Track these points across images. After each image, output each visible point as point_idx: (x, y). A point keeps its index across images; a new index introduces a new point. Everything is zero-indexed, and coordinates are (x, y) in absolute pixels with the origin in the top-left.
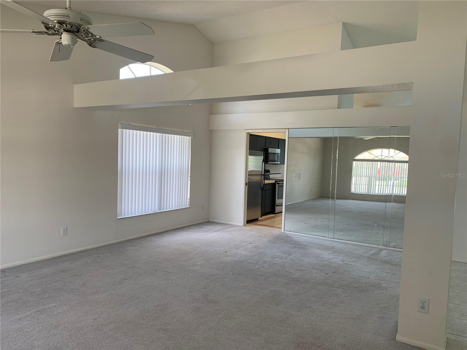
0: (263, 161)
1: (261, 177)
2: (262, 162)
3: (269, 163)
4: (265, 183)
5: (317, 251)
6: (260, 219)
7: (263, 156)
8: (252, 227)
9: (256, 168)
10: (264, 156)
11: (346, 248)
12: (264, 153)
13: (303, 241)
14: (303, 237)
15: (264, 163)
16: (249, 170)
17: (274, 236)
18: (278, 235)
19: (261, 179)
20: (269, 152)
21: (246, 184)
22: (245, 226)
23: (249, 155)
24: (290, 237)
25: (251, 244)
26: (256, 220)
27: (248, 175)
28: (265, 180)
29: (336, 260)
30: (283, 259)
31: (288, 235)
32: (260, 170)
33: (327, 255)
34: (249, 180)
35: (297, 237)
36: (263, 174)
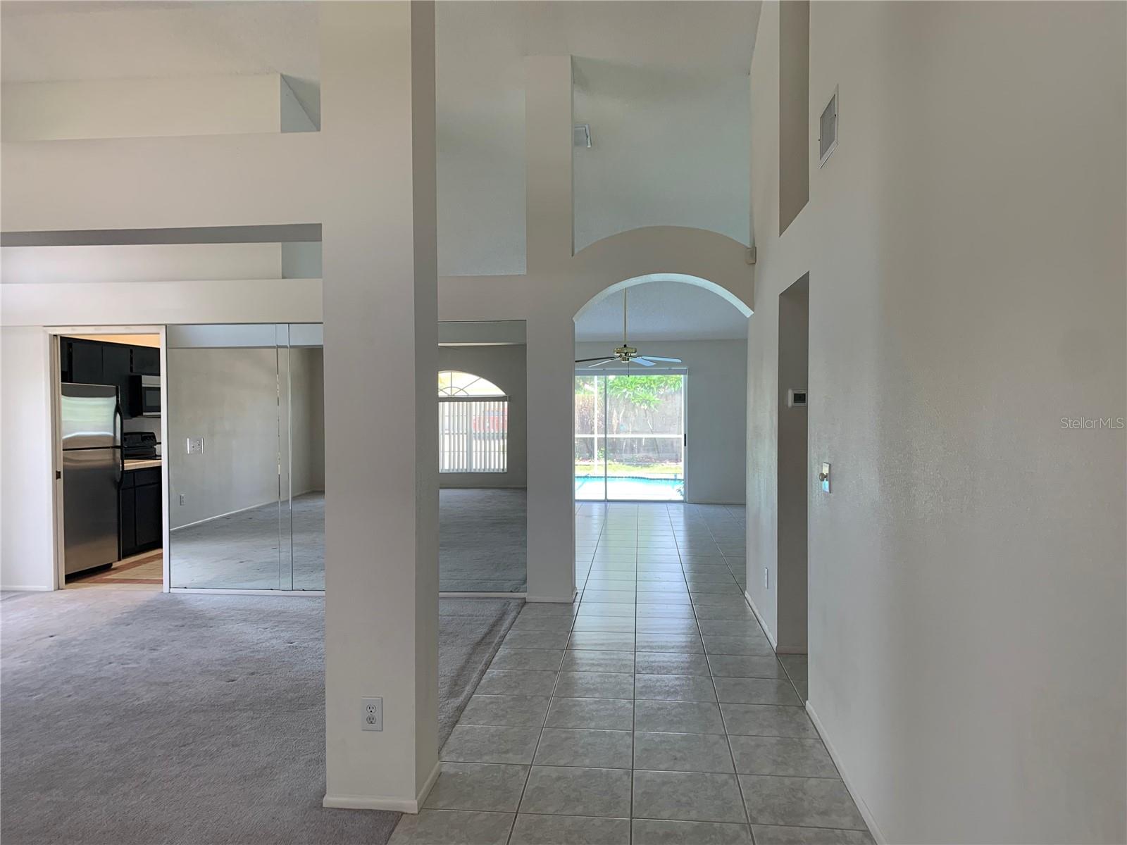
0: (117, 410)
1: (114, 454)
2: (113, 414)
3: (144, 414)
4: (125, 469)
5: (234, 628)
6: (115, 565)
7: (115, 398)
8: (79, 590)
9: (95, 431)
10: (117, 397)
11: (313, 610)
12: (117, 388)
13: (212, 608)
14: (216, 598)
15: (118, 415)
16: (65, 437)
17: (136, 606)
18: (148, 602)
19: (114, 459)
20: (143, 386)
21: (58, 475)
22: (59, 589)
23: (63, 394)
24: (180, 602)
25: (51, 636)
26: (107, 568)
27: (64, 450)
28: (125, 461)
29: (274, 641)
30: (129, 662)
31: (177, 598)
32: (108, 436)
33: (254, 634)
34: (67, 463)
35: (201, 600)
36: (119, 444)
